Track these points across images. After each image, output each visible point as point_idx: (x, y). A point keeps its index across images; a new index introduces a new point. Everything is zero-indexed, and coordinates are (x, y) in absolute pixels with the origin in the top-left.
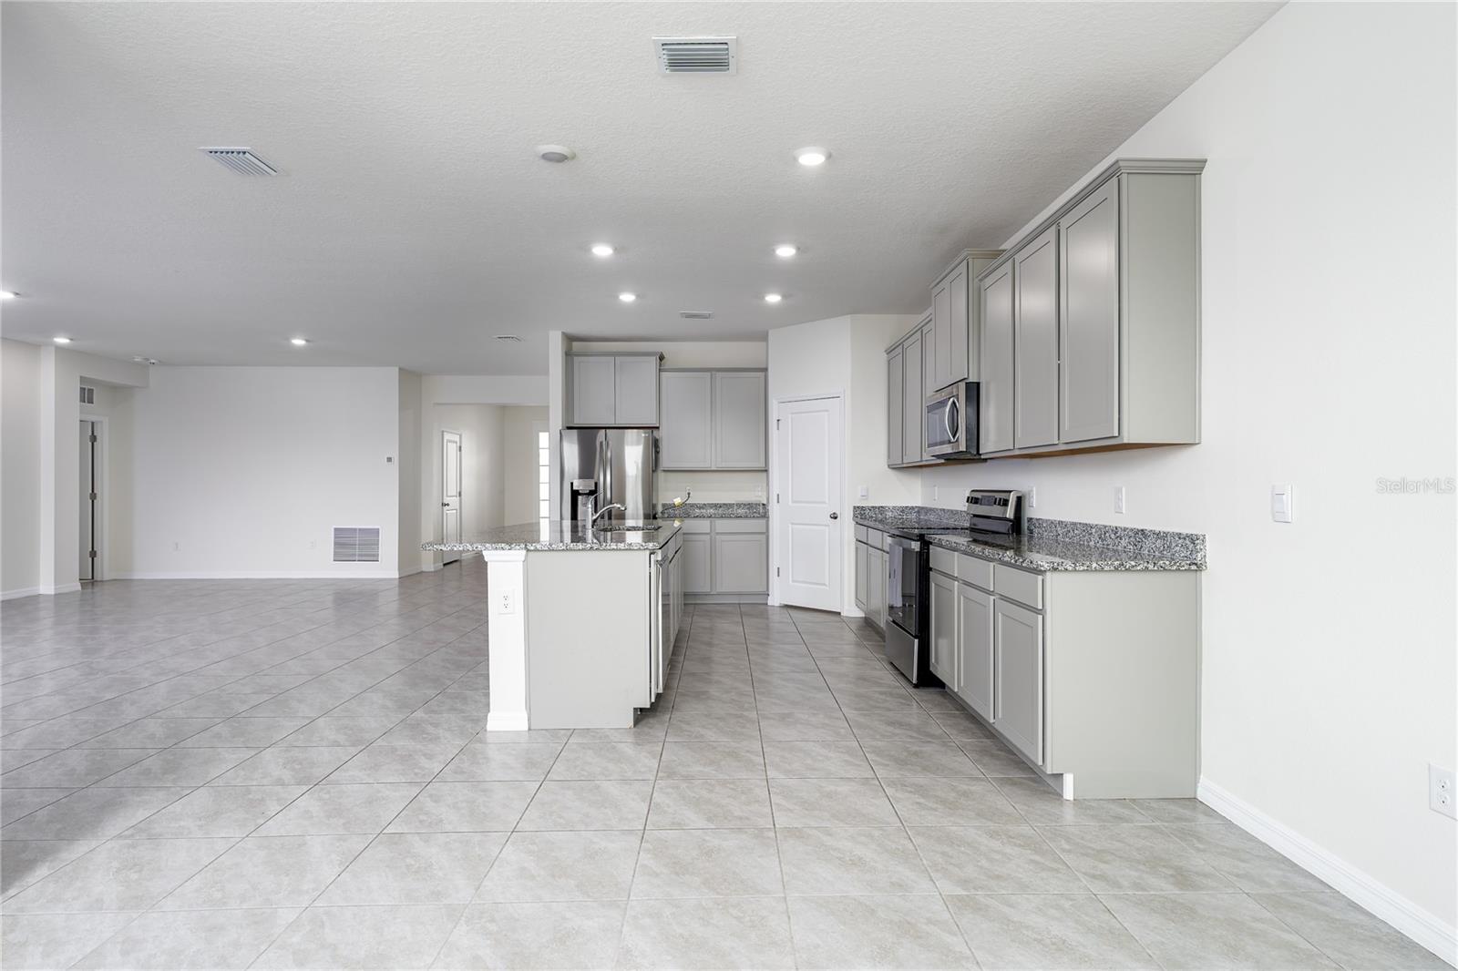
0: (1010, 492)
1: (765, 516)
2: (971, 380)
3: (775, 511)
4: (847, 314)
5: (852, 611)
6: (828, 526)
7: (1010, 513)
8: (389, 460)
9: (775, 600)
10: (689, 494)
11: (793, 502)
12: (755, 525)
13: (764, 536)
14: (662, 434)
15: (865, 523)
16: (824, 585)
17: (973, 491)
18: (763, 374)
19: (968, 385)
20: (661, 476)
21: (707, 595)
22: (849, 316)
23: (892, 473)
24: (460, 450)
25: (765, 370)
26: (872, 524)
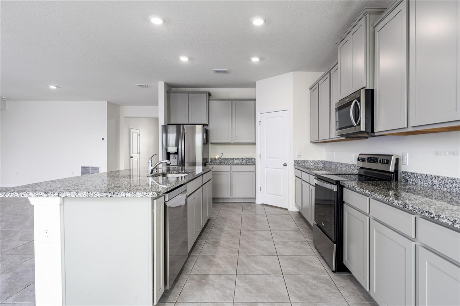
0: (392, 155)
1: (254, 164)
2: (368, 88)
3: (258, 162)
4: (291, 71)
5: (293, 208)
6: (282, 169)
7: (392, 169)
8: (103, 139)
9: (258, 201)
10: (222, 154)
11: (267, 158)
12: (250, 168)
13: (254, 173)
14: (210, 128)
15: (300, 169)
16: (281, 196)
17: (360, 154)
18: (254, 101)
19: (367, 91)
20: (210, 146)
21: (229, 199)
22: (292, 72)
23: (312, 145)
24: (139, 136)
25: (255, 100)
26: (304, 170)
